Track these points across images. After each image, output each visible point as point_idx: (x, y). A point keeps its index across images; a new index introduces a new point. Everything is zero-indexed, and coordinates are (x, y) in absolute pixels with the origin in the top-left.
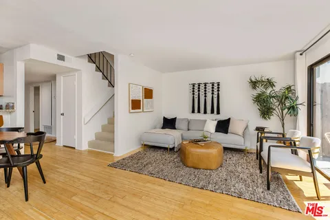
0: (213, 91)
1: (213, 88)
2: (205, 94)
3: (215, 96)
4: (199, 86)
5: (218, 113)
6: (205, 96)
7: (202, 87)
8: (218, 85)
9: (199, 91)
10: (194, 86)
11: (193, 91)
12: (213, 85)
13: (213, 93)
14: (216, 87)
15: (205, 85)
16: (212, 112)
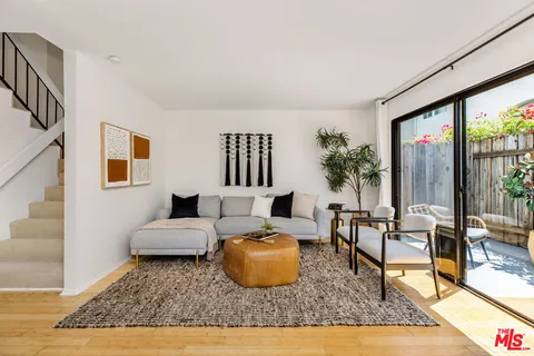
0: (261, 147)
1: (261, 143)
2: (249, 152)
3: (265, 157)
4: (238, 138)
5: (270, 184)
6: (249, 157)
7: (243, 141)
8: (270, 138)
9: (238, 147)
10: (228, 138)
11: (228, 147)
12: (261, 138)
13: (261, 152)
14: (266, 141)
15: (249, 138)
16: (260, 183)
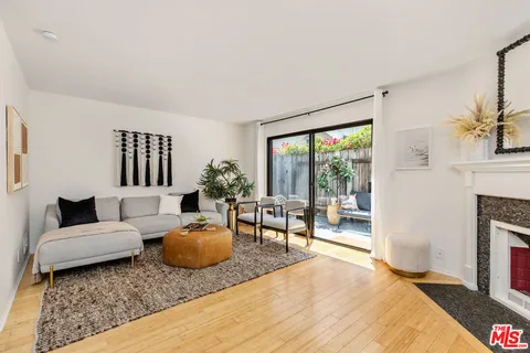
0: (161, 148)
1: (161, 144)
2: (148, 152)
3: (165, 157)
4: (136, 136)
5: (170, 184)
6: (148, 156)
7: (142, 141)
8: (169, 140)
9: (136, 146)
10: (124, 135)
11: (124, 145)
12: (161, 139)
13: (161, 153)
14: (166, 143)
15: (148, 137)
16: (160, 182)
